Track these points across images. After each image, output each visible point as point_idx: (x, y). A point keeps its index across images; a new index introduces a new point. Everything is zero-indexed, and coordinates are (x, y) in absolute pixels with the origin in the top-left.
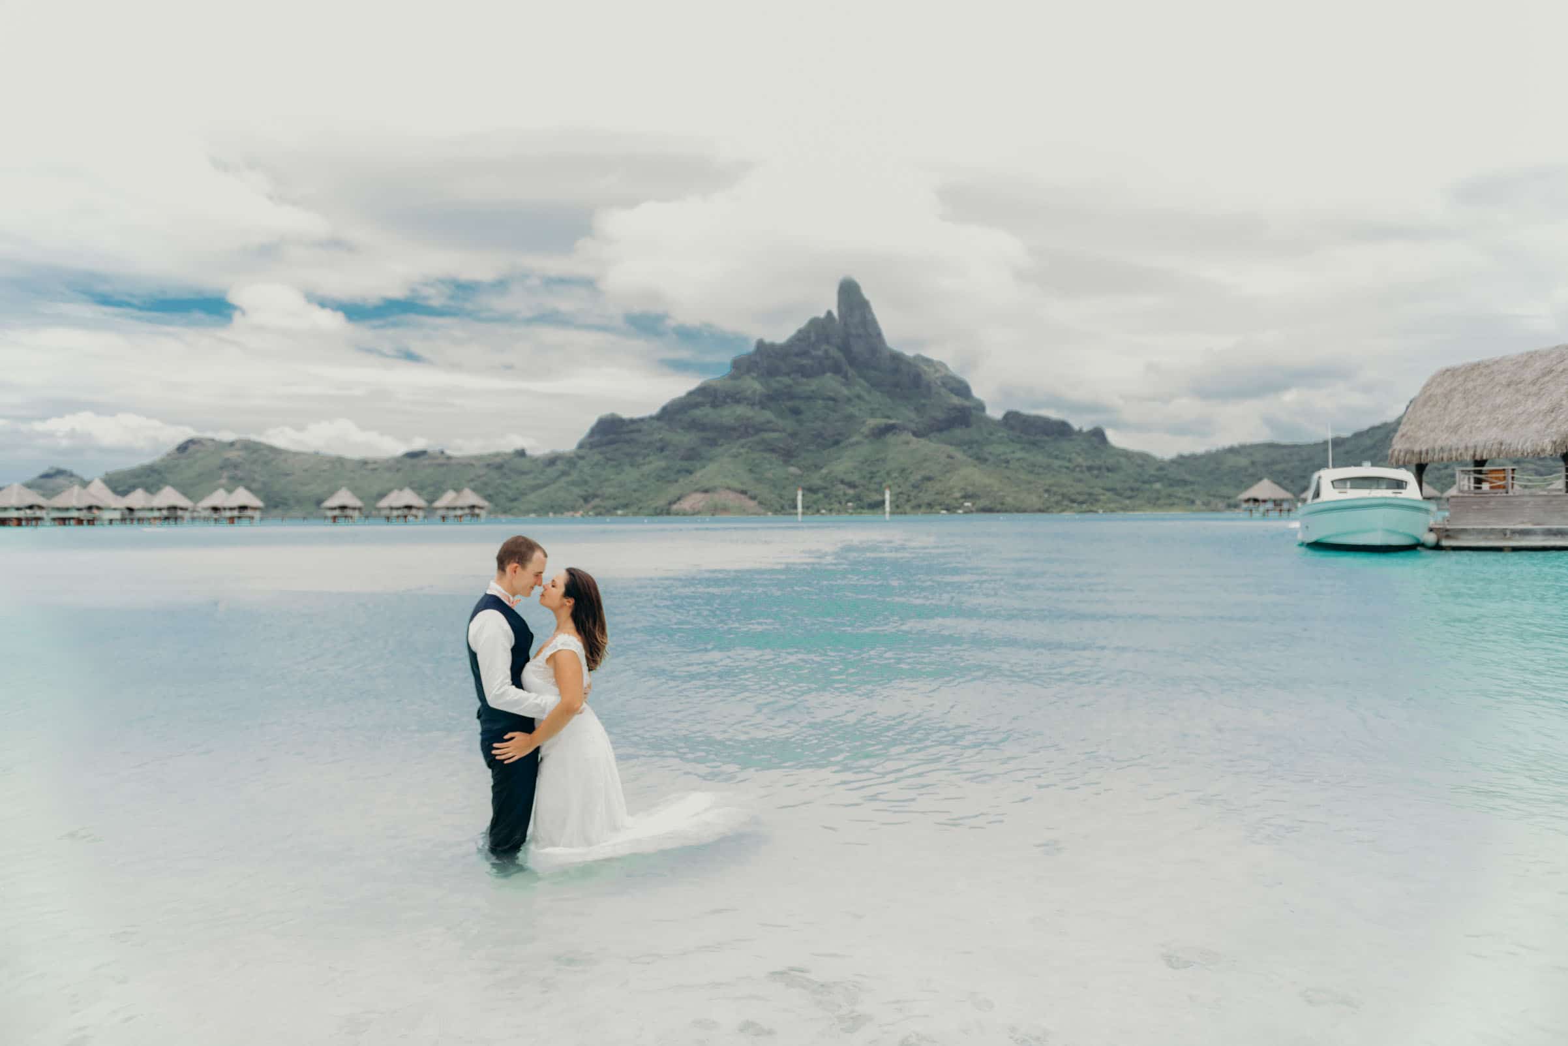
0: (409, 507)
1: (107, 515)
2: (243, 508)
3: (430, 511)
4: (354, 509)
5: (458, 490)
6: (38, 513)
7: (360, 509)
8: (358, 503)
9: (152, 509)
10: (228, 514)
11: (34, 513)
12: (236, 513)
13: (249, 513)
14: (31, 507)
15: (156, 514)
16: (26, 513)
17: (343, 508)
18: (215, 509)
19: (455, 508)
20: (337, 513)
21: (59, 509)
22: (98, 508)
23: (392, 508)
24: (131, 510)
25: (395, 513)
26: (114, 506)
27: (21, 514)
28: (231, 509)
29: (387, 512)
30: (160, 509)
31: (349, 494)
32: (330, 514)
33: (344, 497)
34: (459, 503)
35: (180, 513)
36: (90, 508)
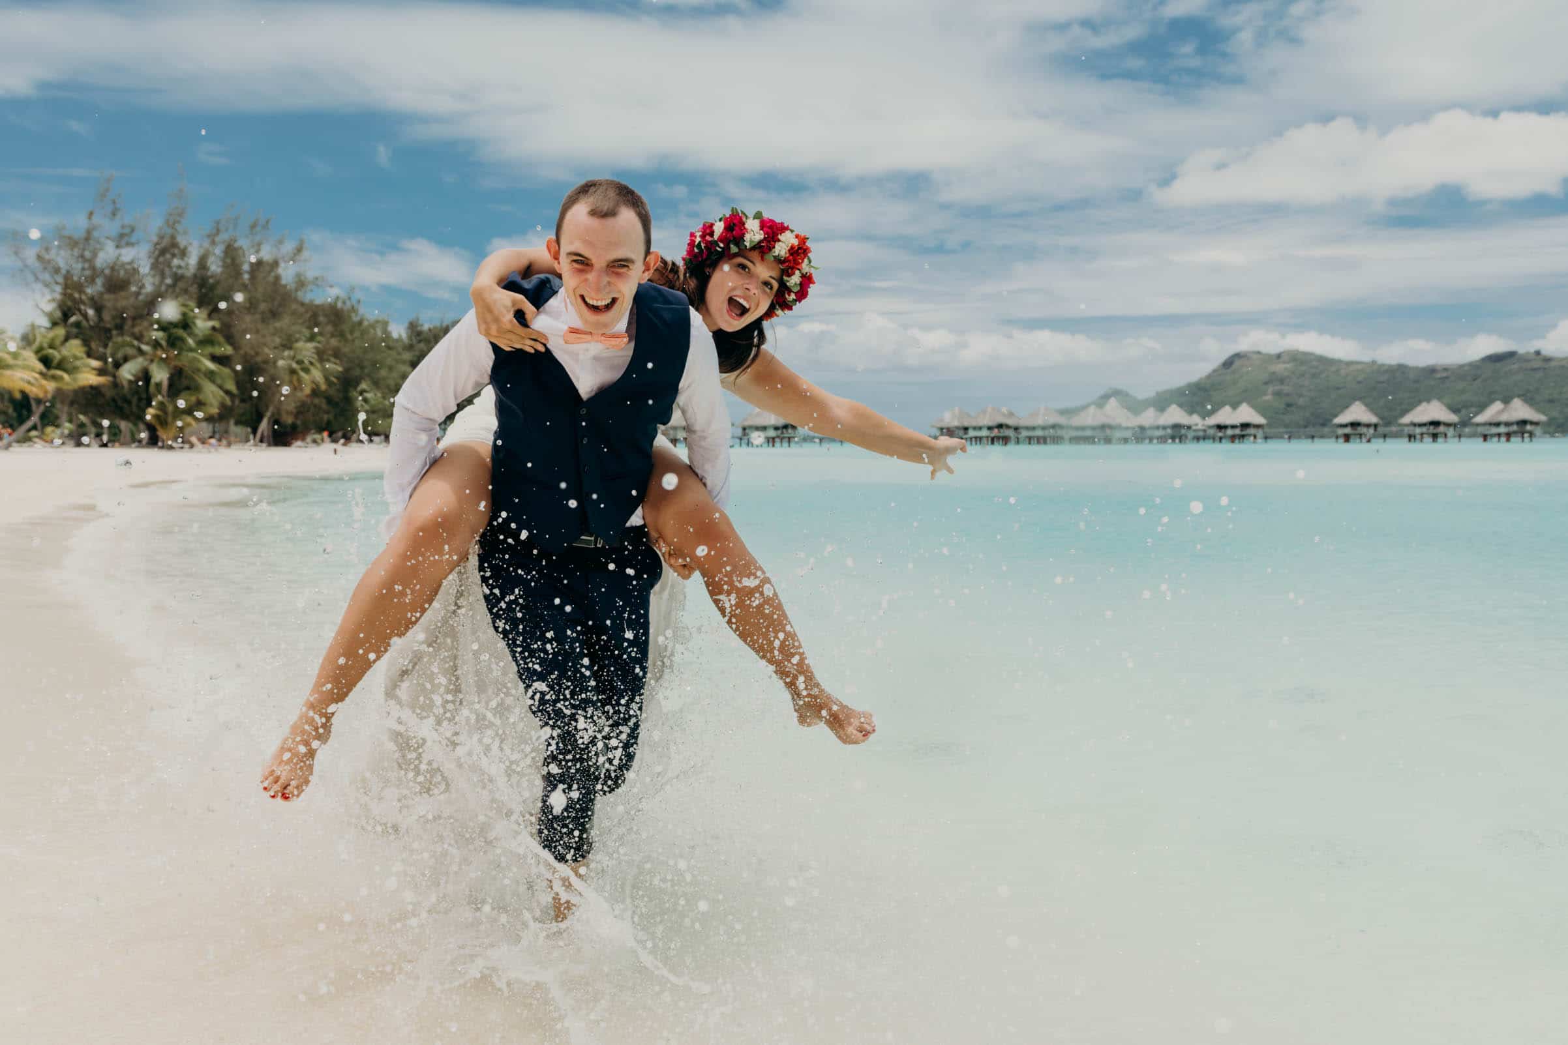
0: (1436, 424)
1: (1118, 434)
2: (1245, 426)
3: (1462, 428)
4: (1368, 426)
5: (1506, 401)
6: (1060, 433)
7: (1376, 426)
8: (1374, 419)
9: (1158, 428)
10: (1230, 432)
11: (1056, 432)
12: (1237, 431)
13: (1251, 431)
14: (1053, 427)
15: (1160, 433)
16: (1050, 432)
17: (1354, 425)
18: (1220, 427)
19: (1498, 424)
20: (1348, 430)
21: (1077, 428)
22: (1110, 427)
23: (1414, 425)
24: (1142, 428)
25: (1418, 430)
26: (1124, 424)
27: (1046, 433)
28: (1233, 427)
29: (1411, 430)
30: (1164, 428)
31: (1363, 408)
32: (1341, 431)
33: (1358, 412)
34: (1504, 417)
35: (1183, 431)
36: (1103, 427)
